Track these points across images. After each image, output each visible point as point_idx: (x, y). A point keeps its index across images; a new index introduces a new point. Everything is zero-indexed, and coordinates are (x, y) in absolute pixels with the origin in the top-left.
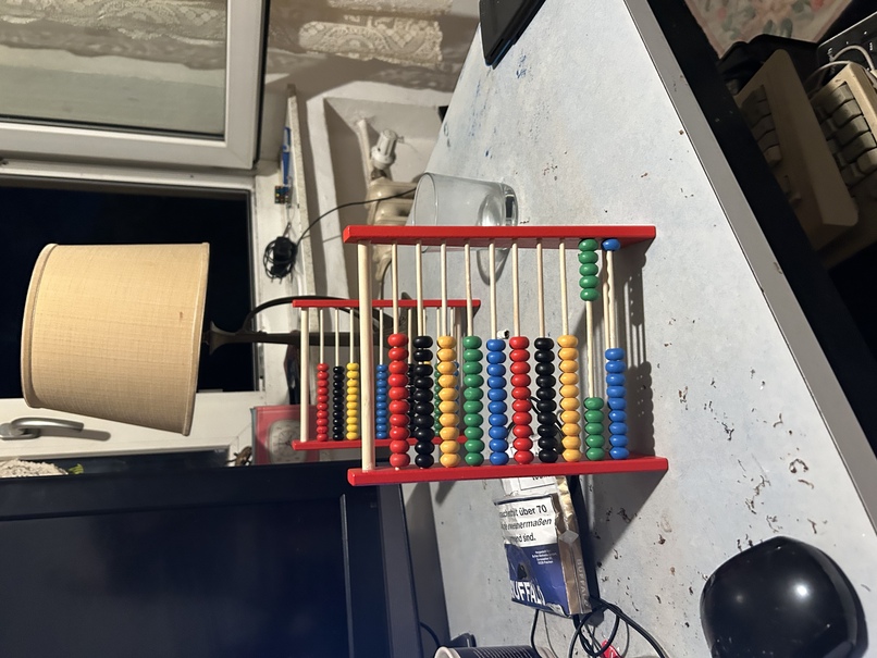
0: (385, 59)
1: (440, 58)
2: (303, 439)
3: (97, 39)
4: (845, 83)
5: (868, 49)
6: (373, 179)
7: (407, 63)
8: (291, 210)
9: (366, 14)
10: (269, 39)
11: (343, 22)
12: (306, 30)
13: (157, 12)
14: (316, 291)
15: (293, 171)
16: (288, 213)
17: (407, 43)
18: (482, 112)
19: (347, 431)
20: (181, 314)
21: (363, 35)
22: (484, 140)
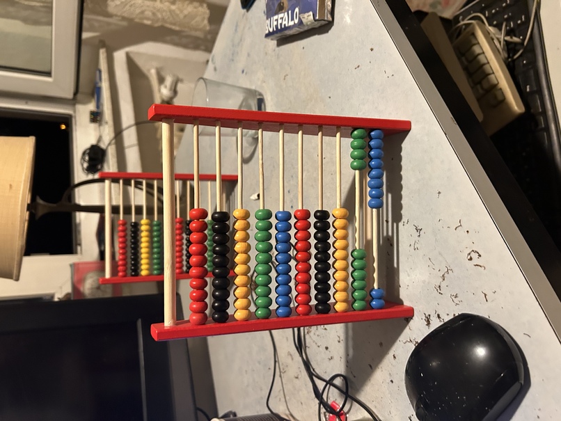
0: (170, 27)
1: (208, 28)
2: (108, 275)
7: (185, 31)
15: (103, 100)
16: (100, 129)
17: (185, 16)
18: (239, 44)
19: (142, 270)
20: (11, 186)
21: (154, 8)
22: (241, 62)
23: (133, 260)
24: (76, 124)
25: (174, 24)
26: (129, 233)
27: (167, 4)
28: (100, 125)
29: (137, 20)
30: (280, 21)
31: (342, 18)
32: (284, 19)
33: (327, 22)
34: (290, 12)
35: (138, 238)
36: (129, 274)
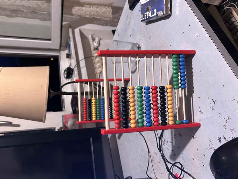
0: (96, 17)
4: (231, 12)
5: (236, 4)
6: (94, 51)
9: (91, 4)
11: (84, 6)
12: (74, 9)
13: (31, 4)
15: (71, 49)
16: (70, 61)
17: (102, 12)
18: (129, 24)
19: (93, 118)
20: (42, 86)
21: (90, 10)
22: (130, 32)
23: (89, 114)
24: (61, 59)
25: (98, 16)
26: (88, 103)
27: (95, 8)
28: (71, 59)
29: (83, 16)
30: (148, 15)
31: (175, 12)
32: (149, 14)
33: (168, 14)
34: (152, 11)
35: (91, 105)
36: (88, 120)
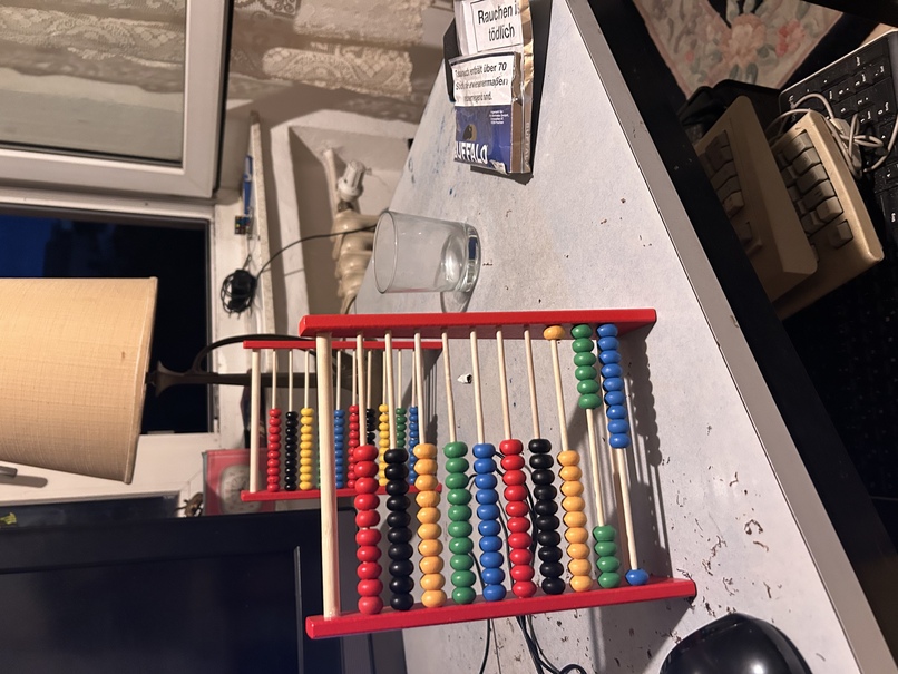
0: (353, 89)
1: (410, 89)
2: (252, 489)
3: (47, 58)
4: (805, 131)
5: (827, 98)
6: (339, 211)
7: (376, 93)
8: (252, 242)
9: (334, 41)
10: (231, 64)
11: (310, 49)
12: (271, 56)
13: (110, 31)
14: (276, 330)
15: (254, 201)
16: (249, 246)
17: (376, 73)
19: (301, 482)
20: (123, 354)
21: (331, 64)
22: (449, 178)
23: (288, 466)
24: (215, 235)
25: (360, 86)
27: (350, 56)
29: (305, 82)
35: (297, 435)
